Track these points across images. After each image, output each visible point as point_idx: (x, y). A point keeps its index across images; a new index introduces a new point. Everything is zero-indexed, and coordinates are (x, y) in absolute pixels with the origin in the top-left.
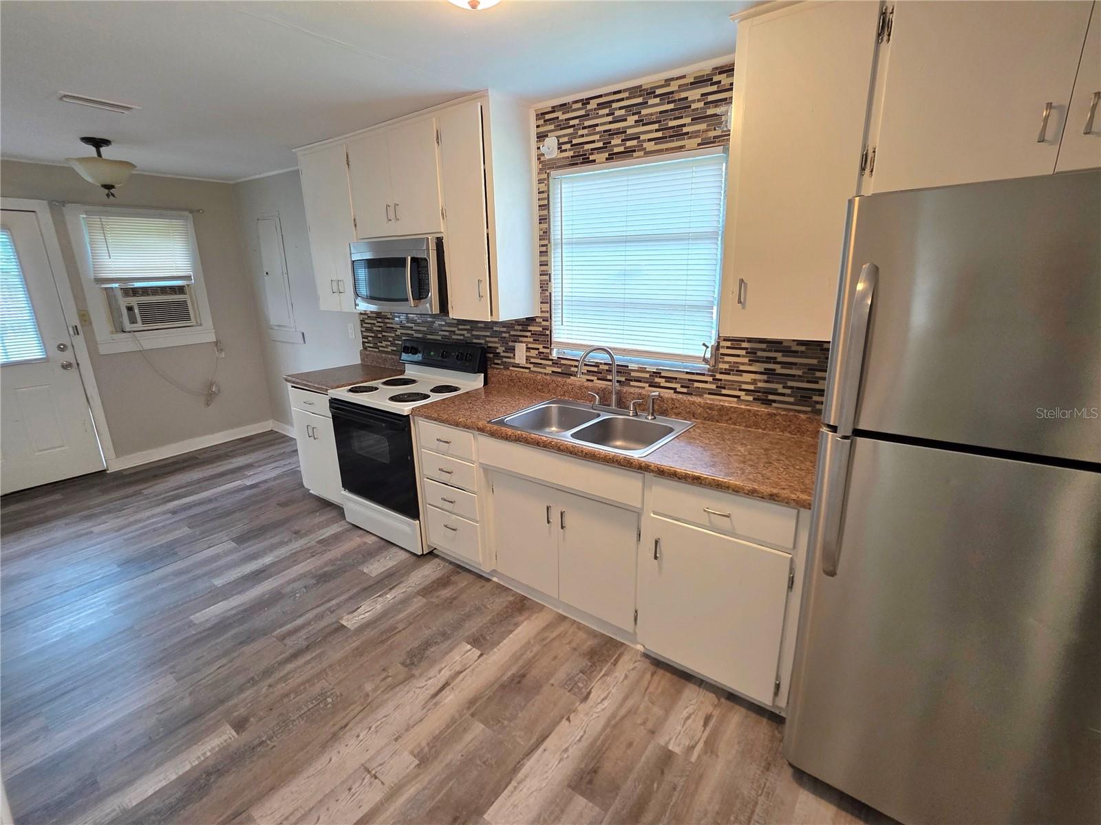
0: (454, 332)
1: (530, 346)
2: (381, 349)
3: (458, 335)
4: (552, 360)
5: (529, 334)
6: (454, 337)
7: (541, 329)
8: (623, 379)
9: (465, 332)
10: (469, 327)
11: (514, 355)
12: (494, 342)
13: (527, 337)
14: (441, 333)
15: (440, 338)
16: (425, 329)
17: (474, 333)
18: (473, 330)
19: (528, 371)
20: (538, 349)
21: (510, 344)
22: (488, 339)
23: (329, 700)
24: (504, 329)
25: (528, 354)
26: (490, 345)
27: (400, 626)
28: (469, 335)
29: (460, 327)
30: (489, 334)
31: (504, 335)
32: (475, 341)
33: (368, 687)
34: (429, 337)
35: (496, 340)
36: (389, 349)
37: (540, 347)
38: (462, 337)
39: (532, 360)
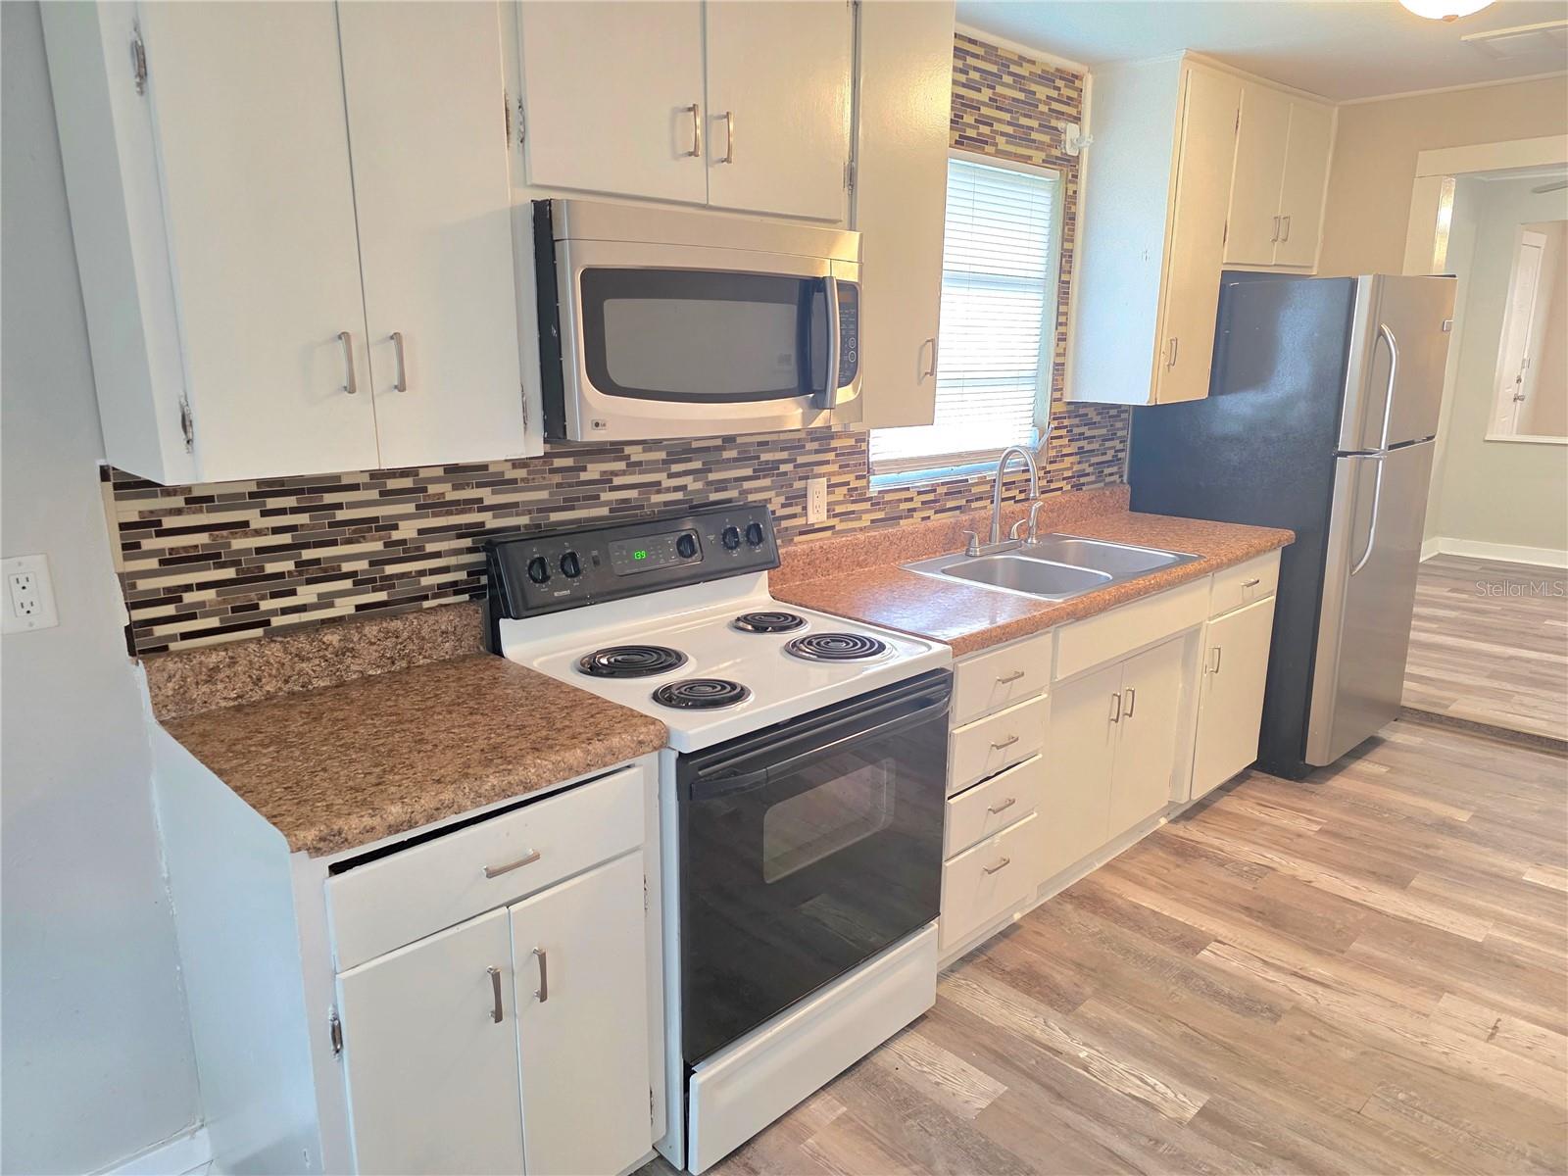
0: (659, 483)
1: (835, 480)
2: (277, 621)
3: (668, 490)
4: (870, 499)
5: (831, 456)
6: (656, 498)
7: (852, 442)
9: (687, 480)
10: (697, 465)
11: (805, 508)
12: (762, 492)
13: (827, 462)
14: (605, 496)
15: (604, 511)
16: (544, 495)
17: (712, 477)
18: (710, 471)
19: (828, 533)
20: (848, 483)
21: (798, 485)
22: (747, 485)
23: (1401, 1096)
24: (784, 455)
25: (833, 498)
26: (751, 498)
27: (1177, 1029)
28: (699, 485)
29: (676, 468)
30: (749, 472)
31: (783, 468)
32: (714, 497)
33: (1347, 1054)
34: (555, 517)
35: (766, 482)
37: (850, 477)
38: (679, 496)
39: (839, 509)
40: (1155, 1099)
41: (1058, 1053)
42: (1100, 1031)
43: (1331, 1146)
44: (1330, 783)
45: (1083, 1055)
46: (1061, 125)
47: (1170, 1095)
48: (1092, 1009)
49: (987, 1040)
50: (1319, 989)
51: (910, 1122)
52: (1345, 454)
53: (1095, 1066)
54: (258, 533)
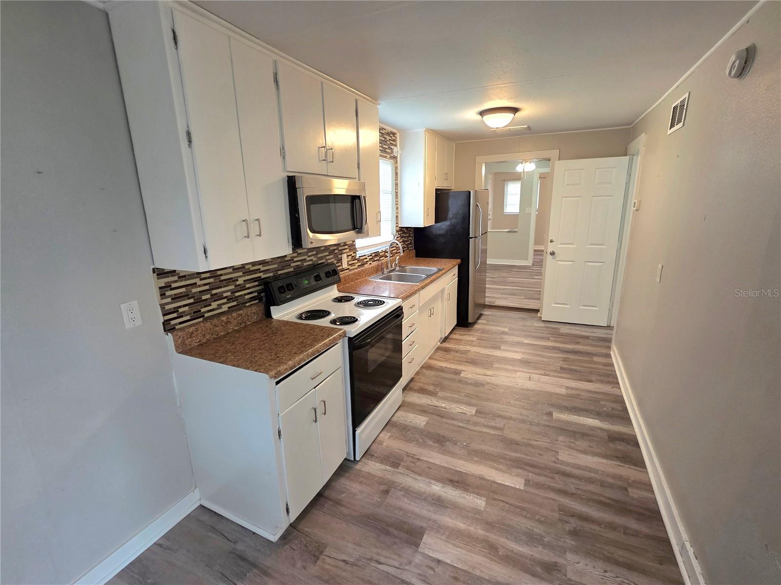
0: (305, 259)
1: (349, 254)
2: (206, 315)
3: (308, 261)
4: (357, 259)
5: (347, 247)
6: (305, 264)
7: (351, 242)
8: (378, 258)
9: (312, 258)
10: (315, 252)
11: (342, 263)
12: (331, 259)
13: (346, 249)
14: (293, 265)
15: (292, 269)
16: (276, 266)
17: (319, 256)
18: (318, 254)
19: (348, 271)
20: (351, 255)
21: (340, 256)
22: (327, 258)
23: (517, 397)
24: (335, 248)
25: (348, 260)
26: (329, 261)
27: (463, 394)
28: (315, 259)
29: (310, 254)
30: (327, 254)
31: (336, 251)
32: (320, 262)
33: (502, 391)
34: (280, 272)
35: (332, 256)
36: (225, 308)
37: (352, 253)
38: (311, 263)
39: (350, 263)
40: (464, 412)
41: (437, 407)
42: (445, 399)
43: (506, 412)
44: (475, 327)
45: (443, 406)
46: (393, 147)
47: (467, 410)
48: (440, 394)
49: (419, 408)
50: (490, 377)
51: (408, 433)
52: (471, 238)
53: (447, 407)
54: (200, 286)
